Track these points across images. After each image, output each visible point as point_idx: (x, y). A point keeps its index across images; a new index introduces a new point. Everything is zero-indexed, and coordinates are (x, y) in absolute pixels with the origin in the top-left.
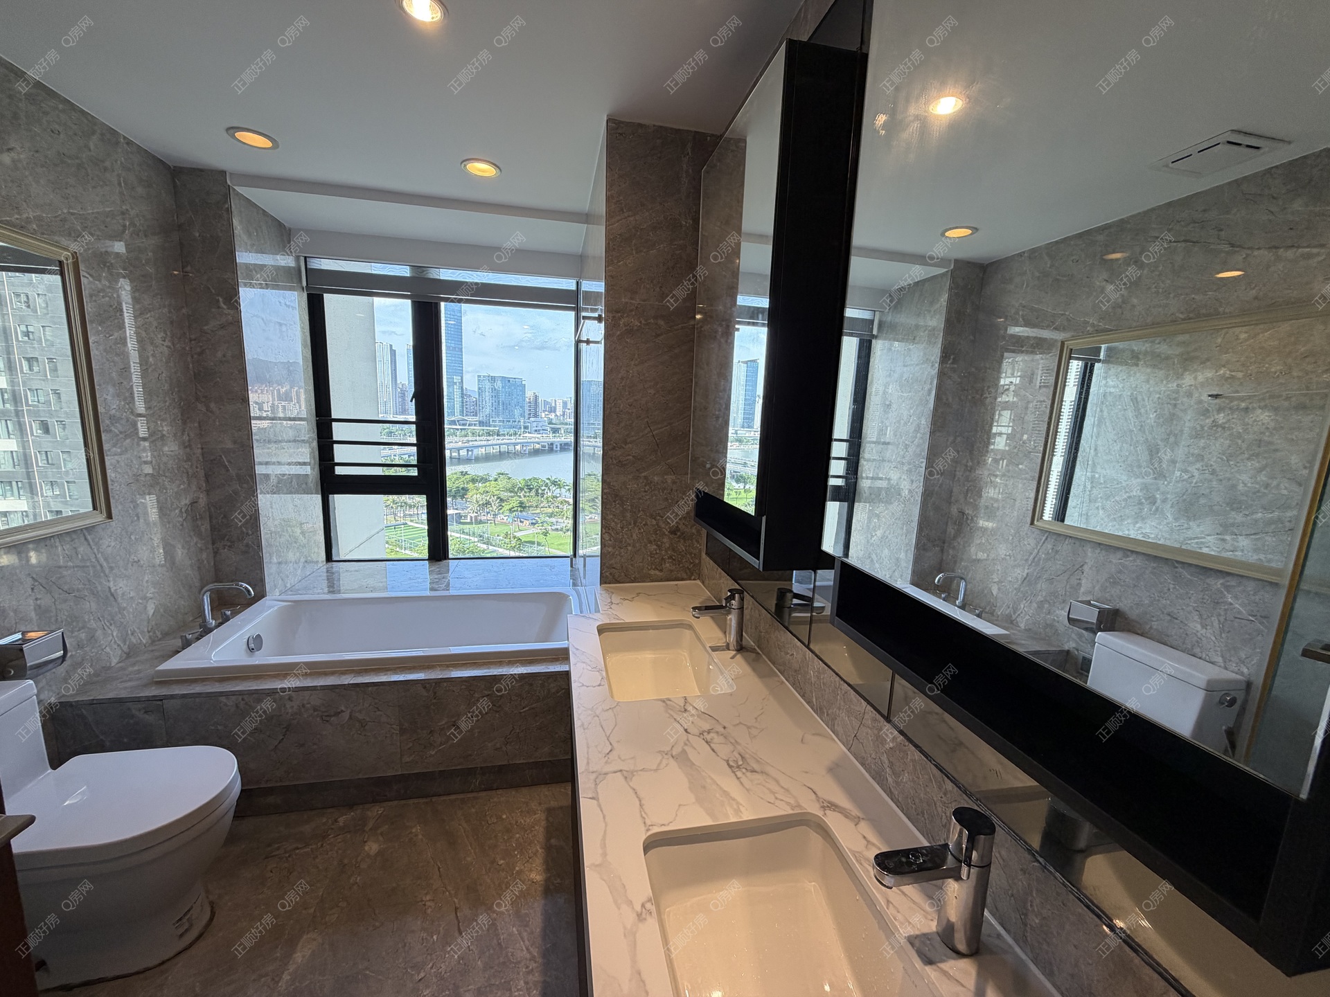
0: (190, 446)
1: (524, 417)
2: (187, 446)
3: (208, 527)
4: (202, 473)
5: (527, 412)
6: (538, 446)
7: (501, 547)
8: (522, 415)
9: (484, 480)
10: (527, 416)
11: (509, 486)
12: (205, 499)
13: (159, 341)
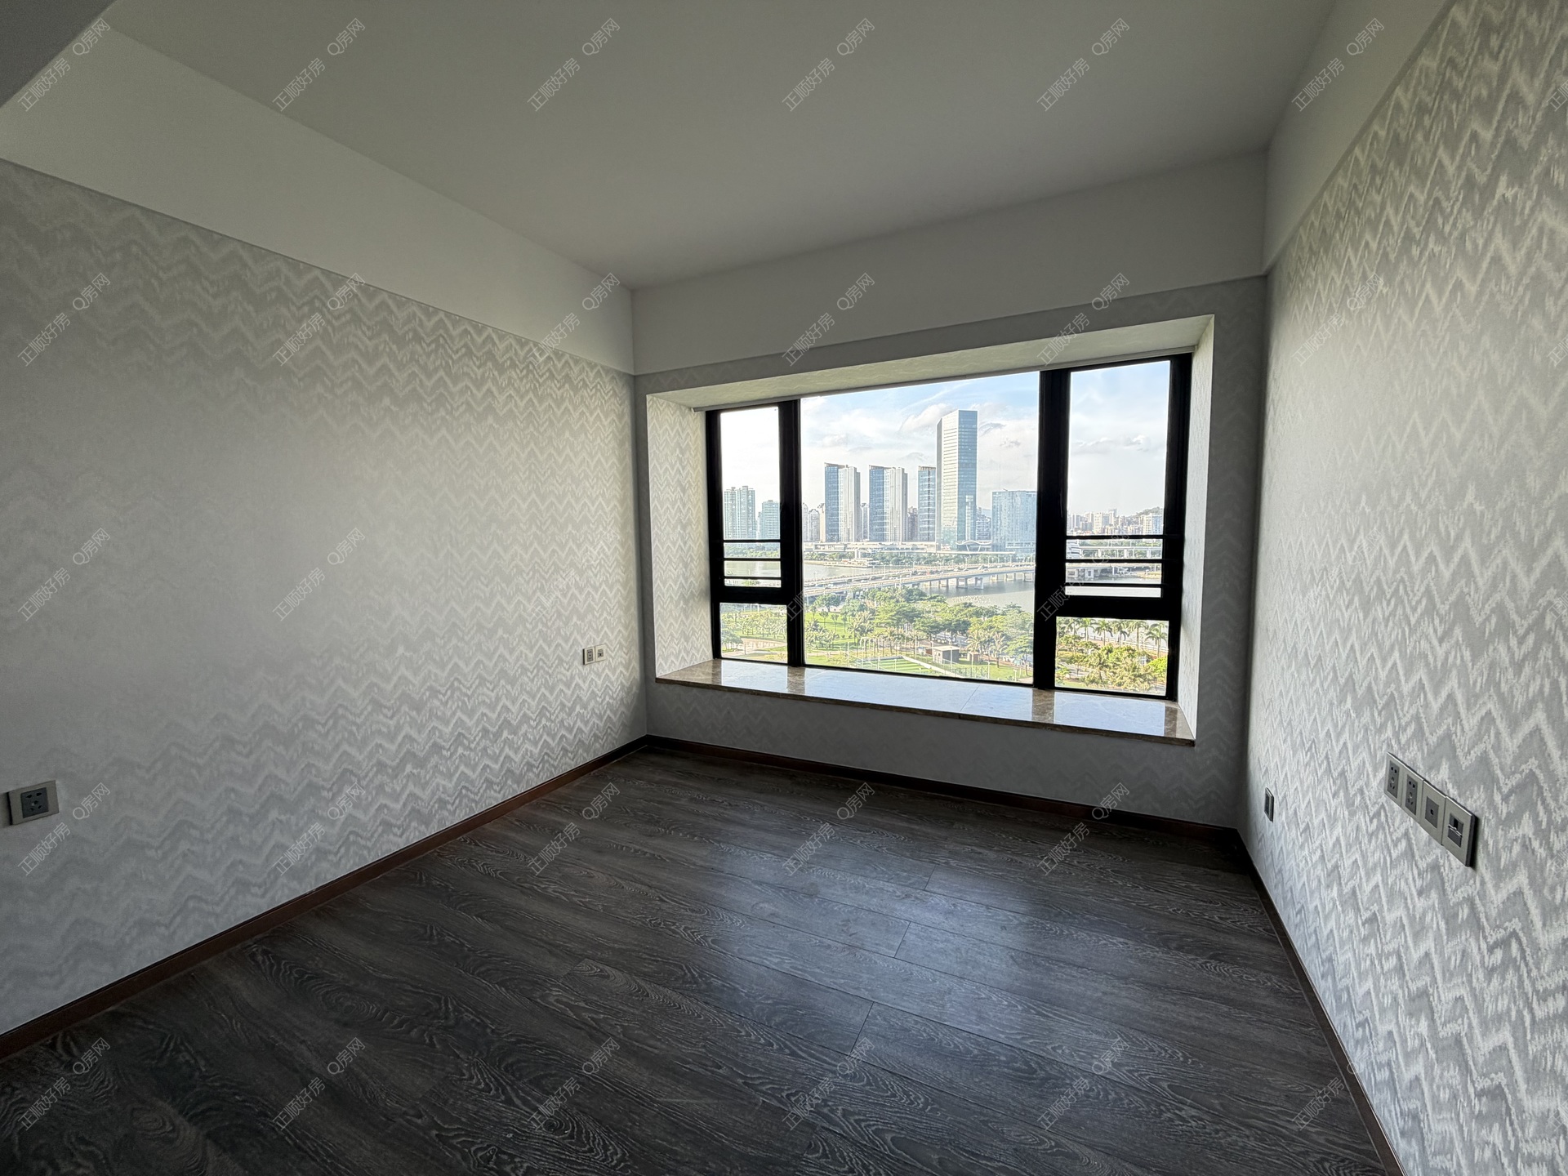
9: (991, 613)
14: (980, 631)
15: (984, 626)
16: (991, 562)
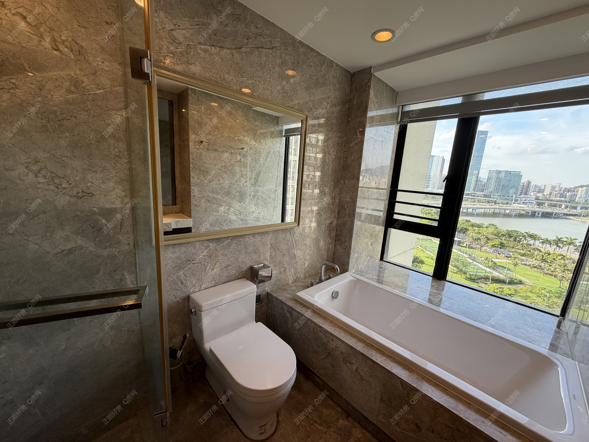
0: (334, 199)
1: (517, 194)
2: (333, 198)
3: (335, 234)
4: (337, 211)
5: (519, 192)
6: (522, 212)
7: (481, 264)
8: (516, 193)
9: (479, 226)
10: (519, 193)
11: (496, 232)
12: (336, 222)
13: (331, 152)
14: (474, 234)
15: (476, 231)
16: (482, 203)
